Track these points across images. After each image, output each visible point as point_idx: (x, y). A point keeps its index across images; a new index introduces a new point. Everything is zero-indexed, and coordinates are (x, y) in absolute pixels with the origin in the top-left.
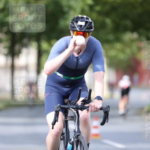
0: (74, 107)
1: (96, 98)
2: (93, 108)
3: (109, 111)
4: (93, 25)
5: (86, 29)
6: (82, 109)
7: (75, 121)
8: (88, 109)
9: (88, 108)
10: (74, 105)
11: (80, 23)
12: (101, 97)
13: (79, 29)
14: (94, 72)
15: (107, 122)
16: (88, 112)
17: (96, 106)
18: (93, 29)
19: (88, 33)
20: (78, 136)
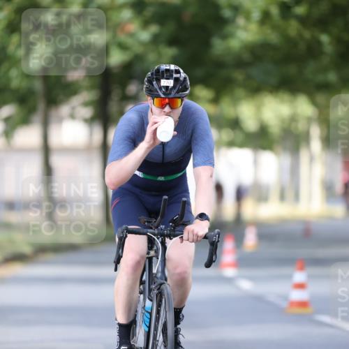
0: (156, 232)
1: (197, 218)
2: (191, 236)
3: (218, 241)
4: (189, 83)
6: (171, 236)
8: (182, 237)
9: (182, 234)
10: (157, 227)
11: (164, 83)
12: (207, 214)
13: (164, 94)
16: (182, 242)
17: (195, 232)
19: (179, 101)
20: (161, 284)
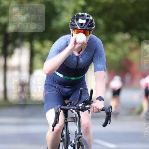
2: (95, 109)
3: (111, 112)
4: (94, 23)
5: (87, 27)
6: (83, 110)
7: (76, 123)
9: (90, 109)
10: (75, 106)
13: (80, 27)
14: (95, 72)
15: (109, 123)
17: (97, 107)
18: (94, 27)
